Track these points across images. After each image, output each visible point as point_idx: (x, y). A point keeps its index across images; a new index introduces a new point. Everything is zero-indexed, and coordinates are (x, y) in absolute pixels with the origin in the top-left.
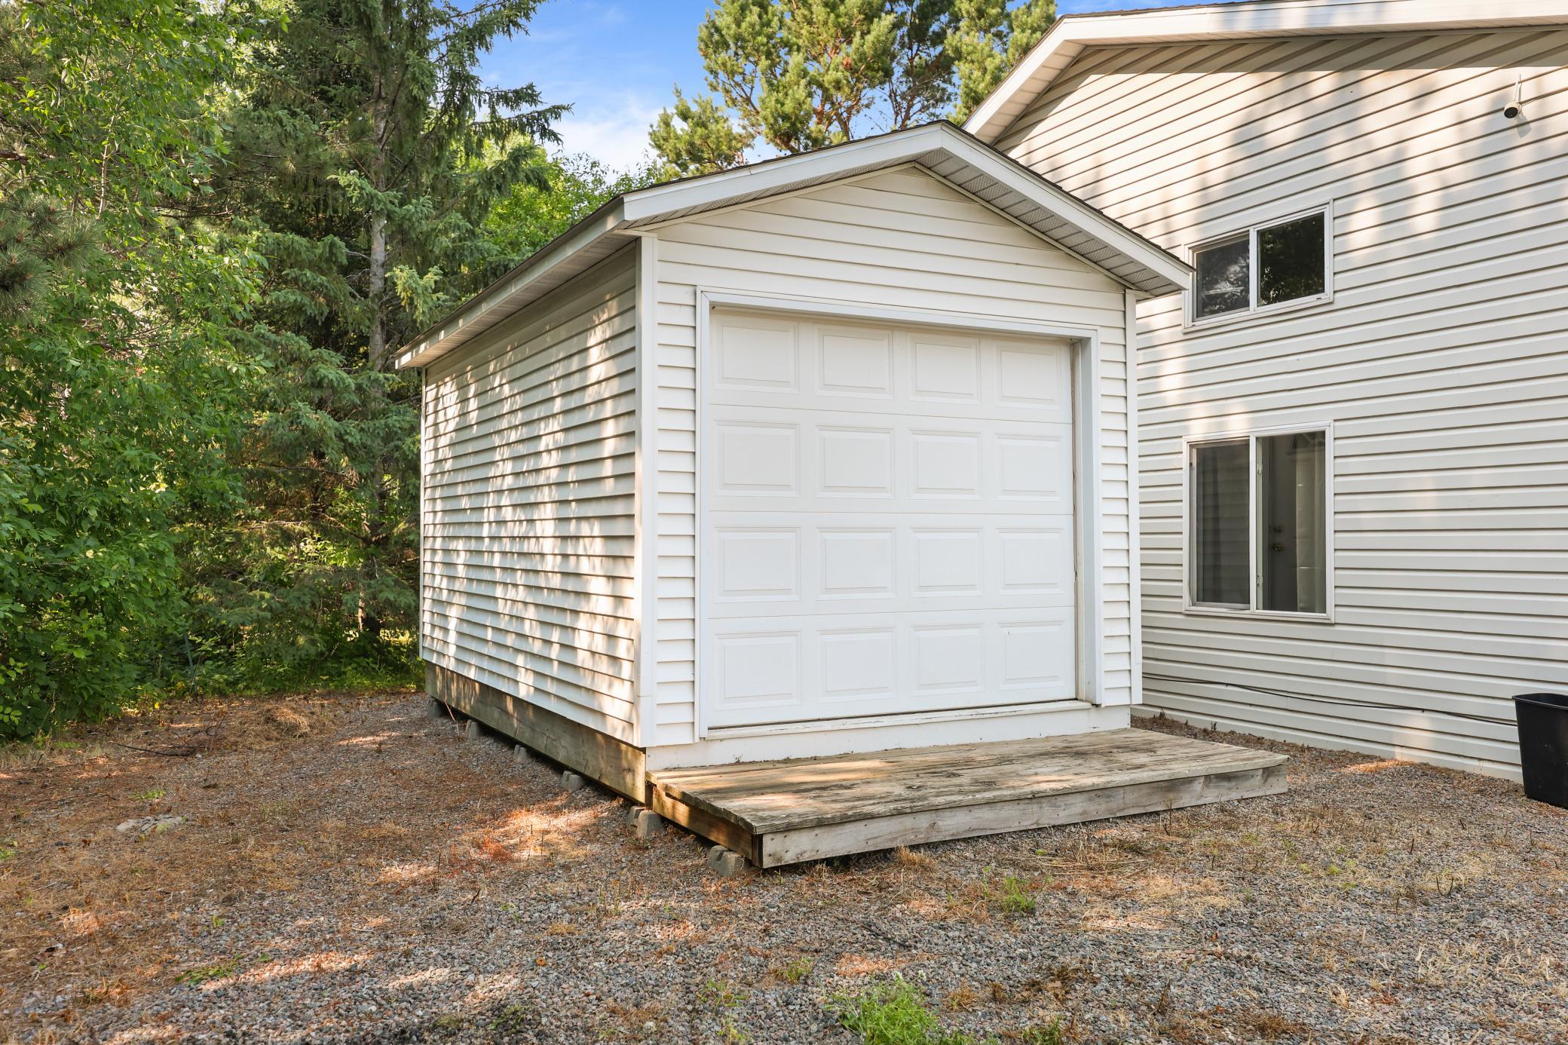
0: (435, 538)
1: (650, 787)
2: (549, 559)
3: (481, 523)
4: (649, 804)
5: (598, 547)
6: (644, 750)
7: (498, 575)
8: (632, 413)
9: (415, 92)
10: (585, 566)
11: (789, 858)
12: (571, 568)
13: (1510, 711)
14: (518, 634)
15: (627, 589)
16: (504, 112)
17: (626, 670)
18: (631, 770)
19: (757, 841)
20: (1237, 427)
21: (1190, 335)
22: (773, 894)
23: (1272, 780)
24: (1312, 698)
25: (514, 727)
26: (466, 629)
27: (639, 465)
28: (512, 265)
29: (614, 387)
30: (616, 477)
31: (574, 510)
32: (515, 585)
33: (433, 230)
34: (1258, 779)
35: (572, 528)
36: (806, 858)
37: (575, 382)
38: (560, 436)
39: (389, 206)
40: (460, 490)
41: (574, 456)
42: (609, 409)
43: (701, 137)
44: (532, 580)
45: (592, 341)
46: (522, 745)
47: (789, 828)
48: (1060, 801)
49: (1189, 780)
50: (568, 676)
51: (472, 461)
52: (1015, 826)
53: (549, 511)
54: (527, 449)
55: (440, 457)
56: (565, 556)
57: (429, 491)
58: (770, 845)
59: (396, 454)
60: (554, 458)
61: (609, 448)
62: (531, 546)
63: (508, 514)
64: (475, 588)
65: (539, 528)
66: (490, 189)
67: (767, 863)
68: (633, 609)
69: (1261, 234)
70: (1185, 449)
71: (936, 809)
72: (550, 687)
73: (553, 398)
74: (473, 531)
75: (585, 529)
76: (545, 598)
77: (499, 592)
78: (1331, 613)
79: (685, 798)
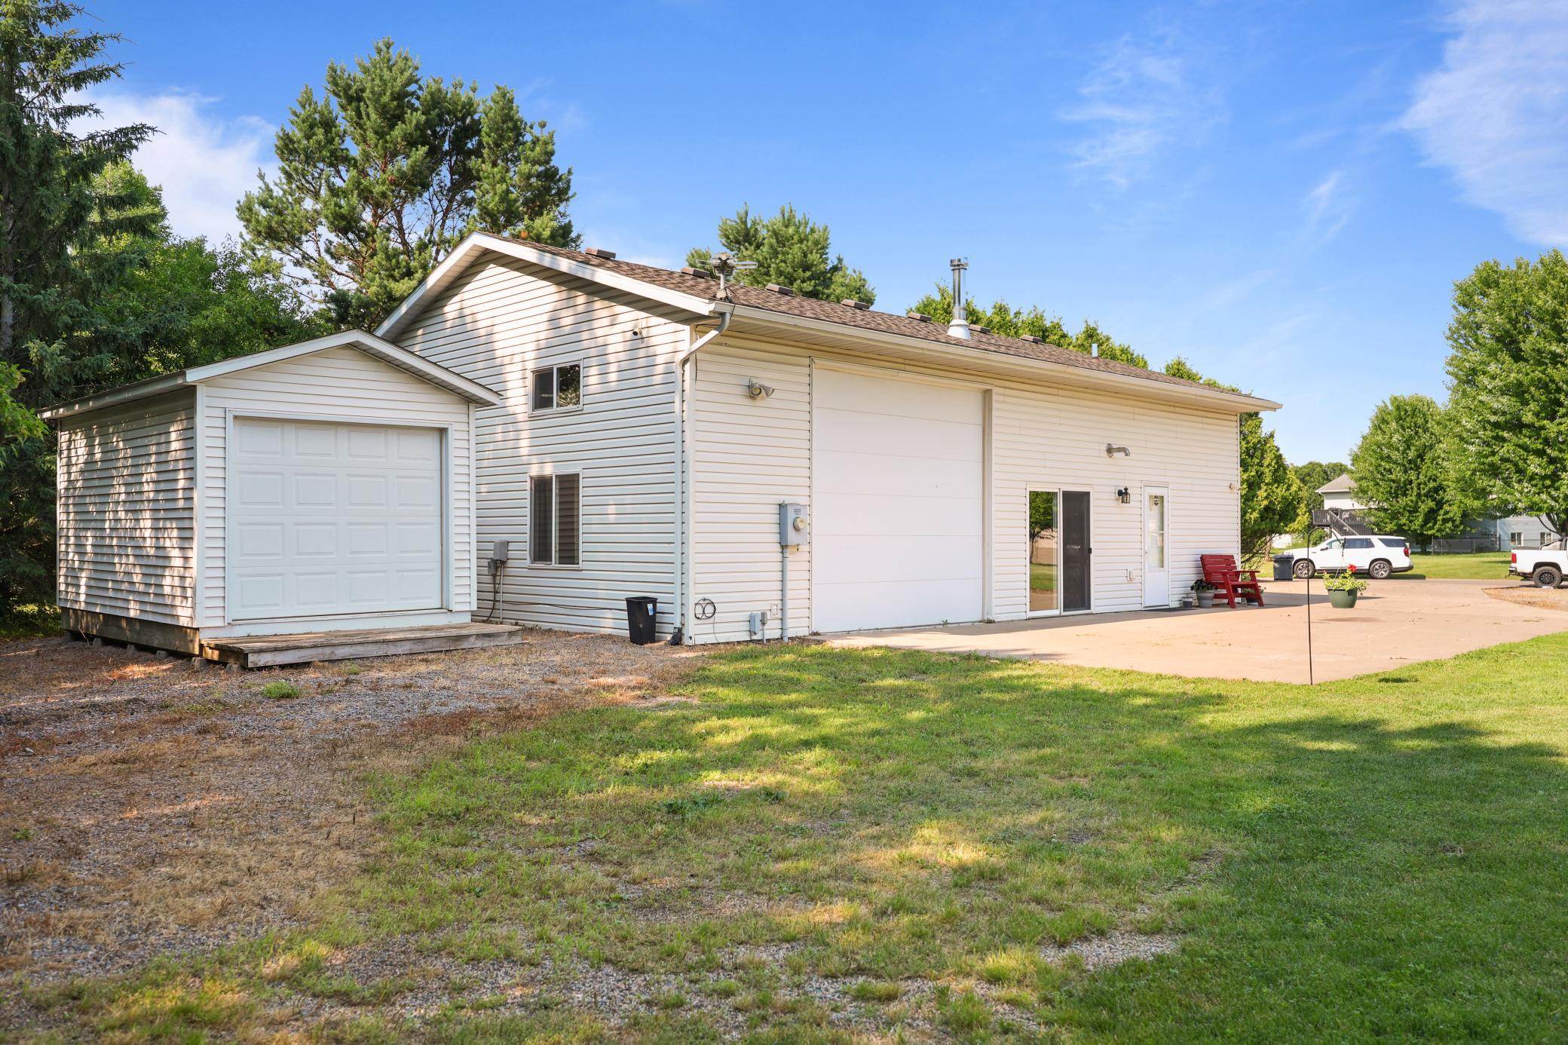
0: (68, 529)
1: (201, 646)
2: (148, 540)
3: (105, 520)
4: (201, 654)
5: (175, 533)
6: (198, 629)
7: (116, 550)
8: (192, 468)
9: (43, 214)
10: (168, 543)
11: (261, 664)
12: (161, 544)
13: (624, 605)
14: (129, 582)
15: (189, 554)
16: (113, 215)
17: (189, 593)
18: (192, 641)
19: (246, 656)
20: (549, 470)
21: (532, 418)
22: (250, 678)
23: (513, 638)
24: (575, 607)
25: (128, 635)
26: (93, 583)
27: (195, 495)
28: (119, 336)
29: (184, 455)
30: (185, 499)
31: (162, 514)
32: (127, 556)
33: (57, 310)
34: (505, 637)
35: (161, 524)
36: (269, 664)
37: (163, 448)
38: (154, 475)
39: (23, 294)
40: (88, 500)
41: (162, 486)
42: (180, 465)
43: (277, 223)
44: (138, 552)
45: (172, 429)
46: (132, 643)
47: (261, 651)
48: (398, 644)
49: (468, 636)
50: (160, 600)
51: (96, 483)
52: (375, 654)
53: (147, 514)
54: (134, 482)
55: (72, 478)
56: (158, 538)
57: (63, 500)
58: (251, 658)
59: (29, 470)
60: (151, 486)
61: (181, 484)
62: (138, 533)
63: (122, 515)
64: (99, 559)
65: (142, 524)
66: (103, 283)
67: (250, 665)
68: (193, 563)
69: (560, 370)
70: (529, 480)
71: (334, 645)
72: (148, 608)
73: (150, 455)
74: (99, 525)
75: (168, 525)
76: (144, 561)
77: (116, 560)
78: (581, 565)
79: (217, 647)
